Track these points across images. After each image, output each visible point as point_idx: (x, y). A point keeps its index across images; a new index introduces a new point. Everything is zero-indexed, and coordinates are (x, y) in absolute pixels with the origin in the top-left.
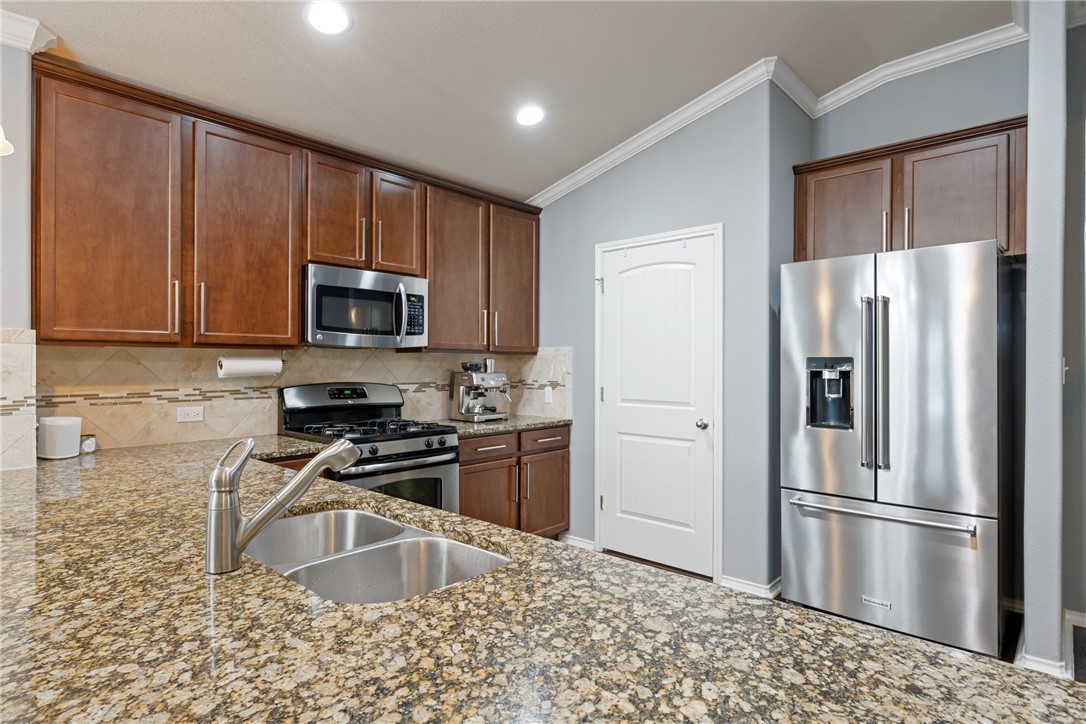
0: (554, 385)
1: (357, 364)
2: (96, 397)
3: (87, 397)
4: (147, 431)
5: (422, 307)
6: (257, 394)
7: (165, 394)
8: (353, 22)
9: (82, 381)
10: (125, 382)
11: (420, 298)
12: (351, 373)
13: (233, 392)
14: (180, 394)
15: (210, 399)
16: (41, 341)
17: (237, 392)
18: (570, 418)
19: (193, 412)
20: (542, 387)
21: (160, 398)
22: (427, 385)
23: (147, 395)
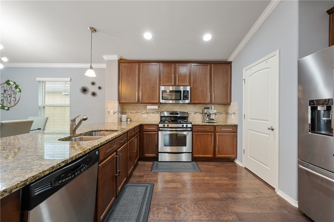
0: (234, 113)
1: (178, 107)
2: (131, 112)
3: (130, 112)
4: (138, 118)
5: (188, 93)
6: (157, 113)
7: (141, 112)
8: (153, 37)
9: (130, 110)
10: (135, 110)
11: (188, 91)
12: (177, 109)
13: (152, 112)
14: (143, 112)
15: (148, 113)
16: (120, 103)
17: (153, 112)
18: (237, 124)
19: (145, 116)
20: (232, 114)
21: (140, 113)
22: (197, 113)
23: (138, 112)
